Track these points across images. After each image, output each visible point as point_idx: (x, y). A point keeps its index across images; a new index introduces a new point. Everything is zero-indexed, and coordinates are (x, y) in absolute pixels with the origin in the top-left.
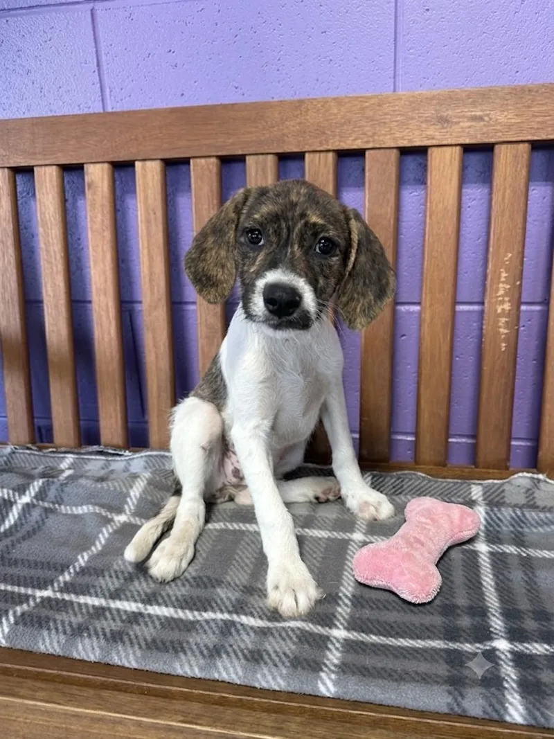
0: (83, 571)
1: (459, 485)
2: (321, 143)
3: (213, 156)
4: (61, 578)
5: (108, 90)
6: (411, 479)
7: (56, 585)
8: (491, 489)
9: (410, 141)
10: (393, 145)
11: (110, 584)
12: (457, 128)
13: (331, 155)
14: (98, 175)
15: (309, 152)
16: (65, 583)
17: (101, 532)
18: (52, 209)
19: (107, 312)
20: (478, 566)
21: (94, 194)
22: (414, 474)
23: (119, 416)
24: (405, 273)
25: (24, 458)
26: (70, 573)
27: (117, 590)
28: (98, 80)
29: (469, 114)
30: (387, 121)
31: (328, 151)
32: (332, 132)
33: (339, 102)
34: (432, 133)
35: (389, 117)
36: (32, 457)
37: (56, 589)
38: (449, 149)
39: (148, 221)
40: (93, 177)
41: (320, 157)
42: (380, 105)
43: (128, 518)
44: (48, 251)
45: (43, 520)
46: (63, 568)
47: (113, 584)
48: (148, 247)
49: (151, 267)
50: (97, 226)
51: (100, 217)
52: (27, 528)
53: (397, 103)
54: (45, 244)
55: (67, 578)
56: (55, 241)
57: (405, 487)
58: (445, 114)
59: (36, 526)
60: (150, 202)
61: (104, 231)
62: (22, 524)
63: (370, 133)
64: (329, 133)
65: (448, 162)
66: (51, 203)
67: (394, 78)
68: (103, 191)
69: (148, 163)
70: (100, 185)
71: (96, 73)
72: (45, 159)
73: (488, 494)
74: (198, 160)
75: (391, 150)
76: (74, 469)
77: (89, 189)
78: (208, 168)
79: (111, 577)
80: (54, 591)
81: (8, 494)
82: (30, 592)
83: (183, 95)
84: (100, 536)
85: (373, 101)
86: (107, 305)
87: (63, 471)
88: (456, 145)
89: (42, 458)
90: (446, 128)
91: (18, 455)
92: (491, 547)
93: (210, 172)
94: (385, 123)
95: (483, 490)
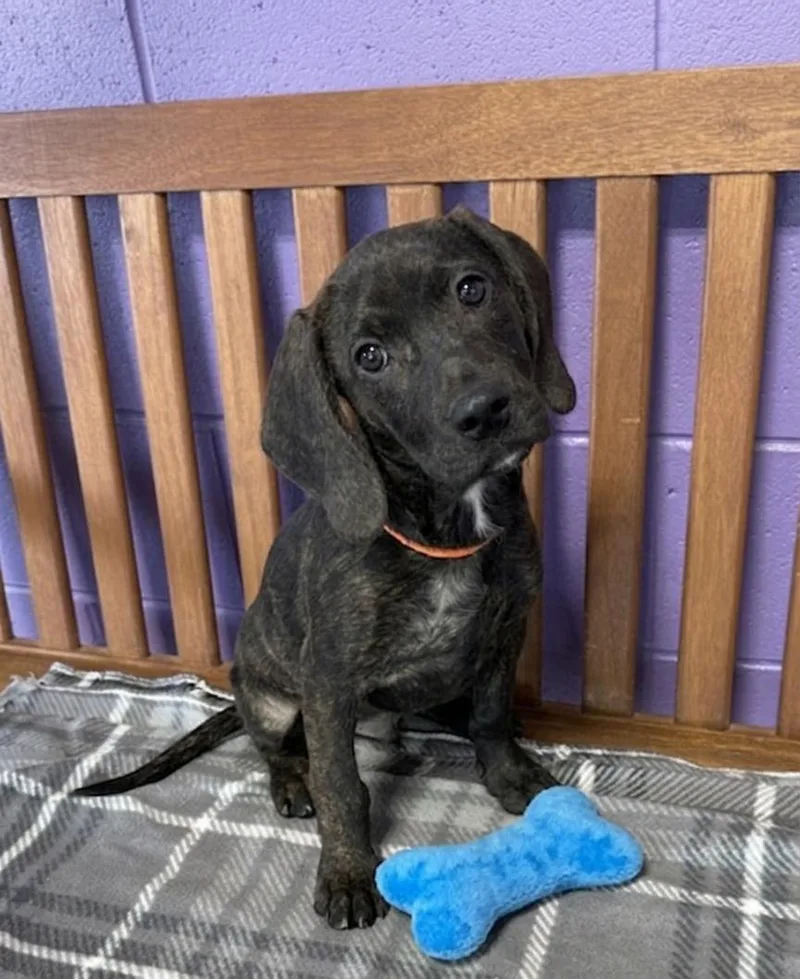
0: (148, 921)
1: (738, 783)
2: (516, 168)
3: (329, 186)
4: (116, 934)
5: (147, 53)
6: (659, 771)
7: (109, 946)
8: (789, 794)
9: (676, 165)
10: (644, 171)
11: (186, 947)
12: (764, 141)
13: (533, 186)
14: (139, 214)
15: (495, 181)
16: (123, 942)
17: (172, 851)
18: (71, 272)
19: (173, 449)
20: (739, 943)
21: (138, 248)
22: (667, 761)
23: (202, 614)
24: (675, 386)
25: (54, 701)
26: (128, 925)
27: (195, 956)
28: (129, 35)
29: (789, 113)
30: (634, 125)
31: (528, 180)
32: (535, 147)
33: (546, 89)
34: (717, 150)
35: (637, 118)
36: (66, 697)
37: (110, 953)
38: (748, 179)
39: (228, 299)
40: (134, 220)
41: (514, 189)
42: (620, 95)
43: (212, 823)
44: (71, 345)
45: (89, 829)
46: (118, 915)
47: (190, 946)
48: (231, 344)
49: (236, 380)
50: (147, 303)
51: (148, 290)
52: (66, 839)
53: (651, 92)
54: (66, 332)
55: (125, 934)
56: (81, 327)
57: (649, 784)
58: (742, 114)
59: (79, 839)
60: (230, 263)
61: (157, 313)
62: (57, 833)
63: (602, 151)
64: (530, 148)
65: (744, 204)
66: (69, 262)
67: (656, 27)
68: (150, 244)
69: (221, 195)
70: (146, 234)
71: (125, 22)
72: (53, 187)
73: (783, 804)
74: (305, 192)
75: (642, 180)
76: (131, 723)
77: (128, 239)
78: (322, 208)
79: (186, 933)
80: (107, 957)
81: (36, 788)
82: (73, 960)
83: (275, 61)
84: (172, 858)
85: (609, 88)
86: (171, 440)
87: (115, 726)
88: (761, 173)
89: (81, 698)
90: (742, 143)
91: (44, 694)
92: (767, 907)
93: (326, 215)
94: (630, 130)
95: (777, 794)
